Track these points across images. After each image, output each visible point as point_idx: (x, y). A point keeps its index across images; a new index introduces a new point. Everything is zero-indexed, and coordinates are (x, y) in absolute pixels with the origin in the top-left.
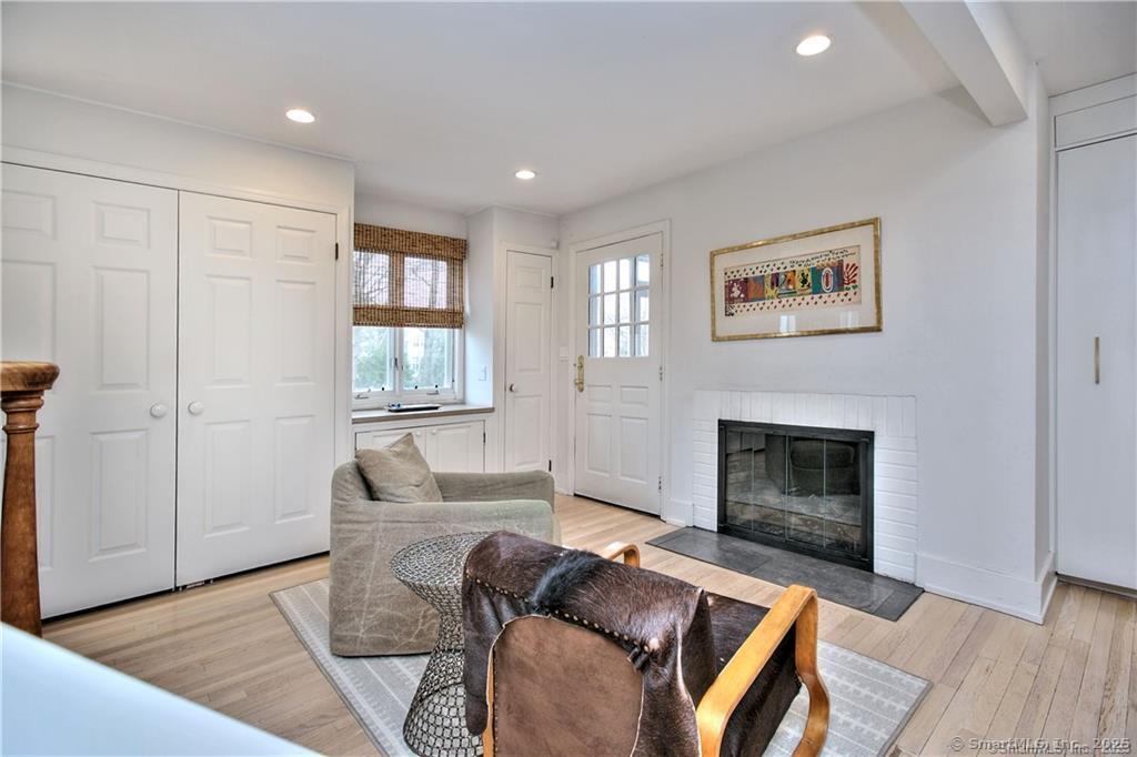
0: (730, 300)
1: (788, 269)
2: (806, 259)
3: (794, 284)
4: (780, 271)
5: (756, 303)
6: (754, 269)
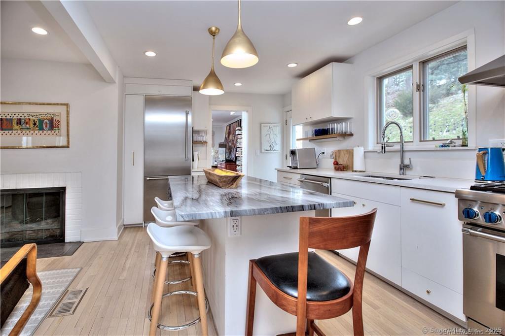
1: (27, 117)
2: (35, 114)
3: (29, 125)
4: (23, 118)
5: (7, 131)
6: (6, 115)
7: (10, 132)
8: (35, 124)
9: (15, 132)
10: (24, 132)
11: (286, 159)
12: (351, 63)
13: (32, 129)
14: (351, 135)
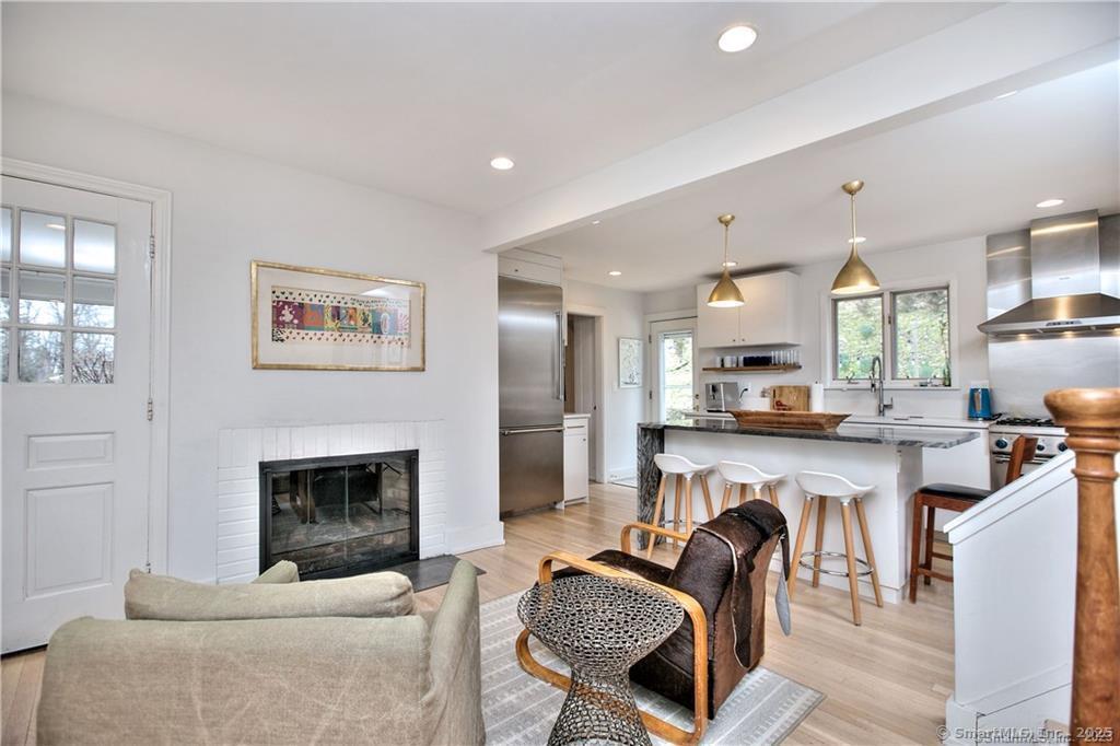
0: (278, 323)
1: (349, 305)
2: (366, 300)
3: (356, 322)
4: (342, 305)
5: (313, 332)
6: (312, 296)
7: (319, 333)
8: (365, 321)
9: (327, 334)
10: (345, 334)
11: (651, 397)
12: (798, 274)
13: (360, 330)
14: (800, 367)
